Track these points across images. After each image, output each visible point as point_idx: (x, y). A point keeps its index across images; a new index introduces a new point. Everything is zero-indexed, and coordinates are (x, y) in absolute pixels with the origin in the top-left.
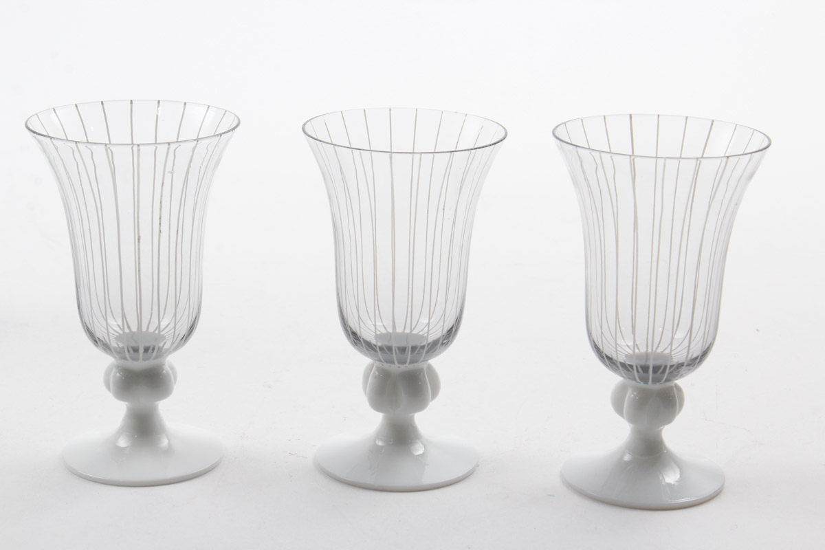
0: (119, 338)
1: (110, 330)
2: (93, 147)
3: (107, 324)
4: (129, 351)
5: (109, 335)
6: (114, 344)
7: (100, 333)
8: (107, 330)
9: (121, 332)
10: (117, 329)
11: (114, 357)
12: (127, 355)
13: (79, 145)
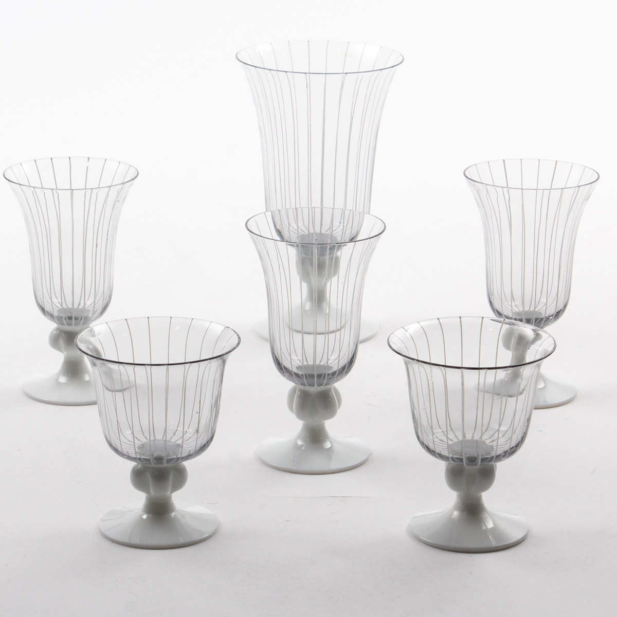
0: (60, 311)
1: (54, 306)
2: (45, 191)
3: (52, 302)
4: (65, 319)
5: (53, 310)
6: (56, 314)
7: (48, 308)
8: (52, 305)
9: (61, 308)
10: (58, 305)
11: (56, 323)
12: (65, 323)
13: (36, 189)
